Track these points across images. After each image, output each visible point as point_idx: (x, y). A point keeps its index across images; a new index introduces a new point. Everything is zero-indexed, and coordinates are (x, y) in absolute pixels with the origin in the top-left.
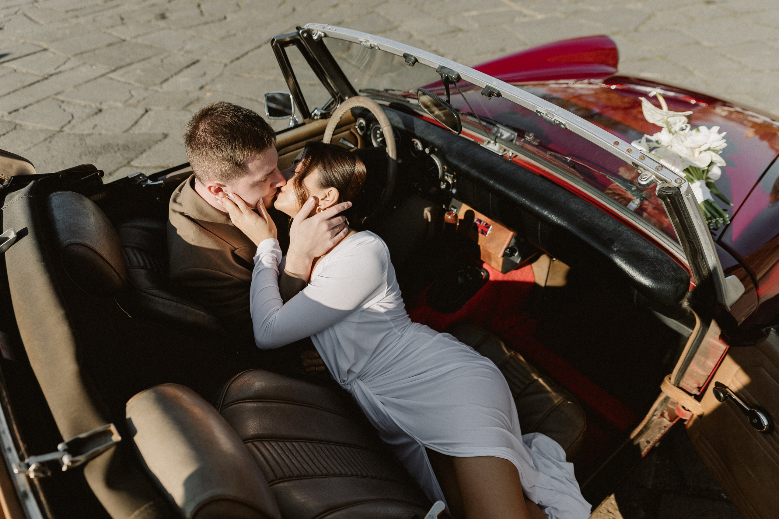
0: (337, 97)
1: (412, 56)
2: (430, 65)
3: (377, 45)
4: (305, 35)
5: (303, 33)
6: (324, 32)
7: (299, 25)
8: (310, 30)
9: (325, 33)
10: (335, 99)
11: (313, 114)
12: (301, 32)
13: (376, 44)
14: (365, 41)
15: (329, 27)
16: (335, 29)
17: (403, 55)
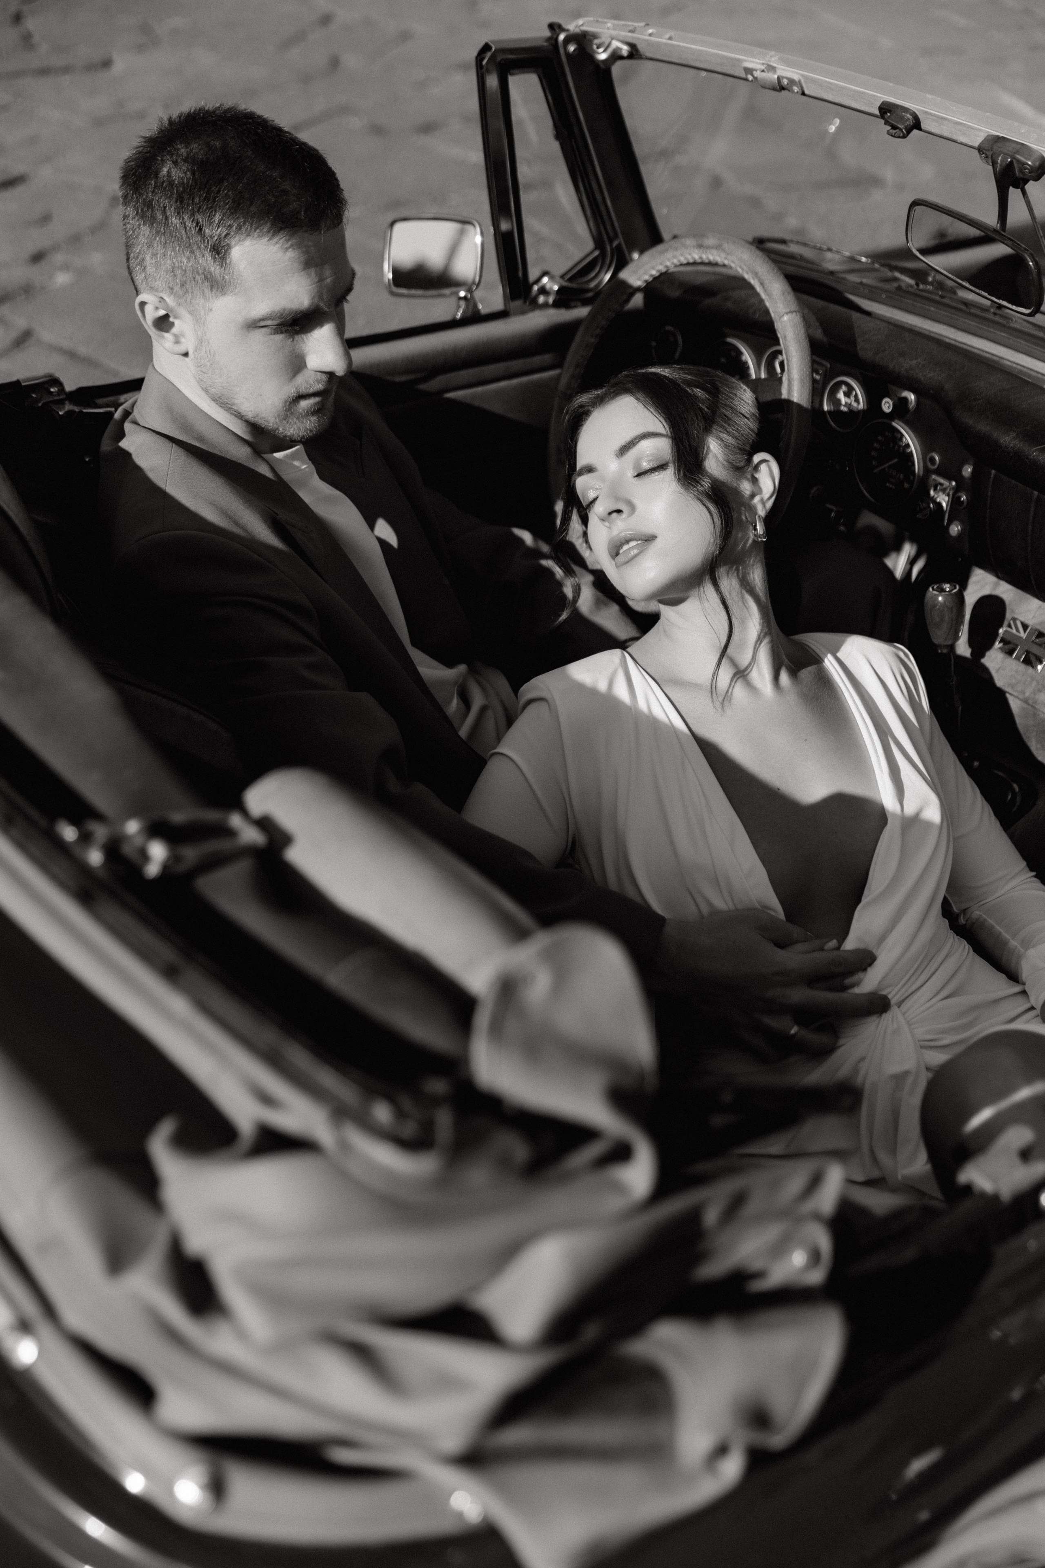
0: (608, 248)
1: (906, 110)
2: (955, 137)
3: (800, 81)
4: (572, 48)
5: (567, 41)
6: (631, 41)
7: (556, 20)
8: (588, 37)
9: (633, 46)
10: (603, 254)
11: (536, 288)
12: (562, 37)
13: (796, 77)
14: (763, 67)
15: (650, 31)
16: (667, 36)
17: (880, 108)
